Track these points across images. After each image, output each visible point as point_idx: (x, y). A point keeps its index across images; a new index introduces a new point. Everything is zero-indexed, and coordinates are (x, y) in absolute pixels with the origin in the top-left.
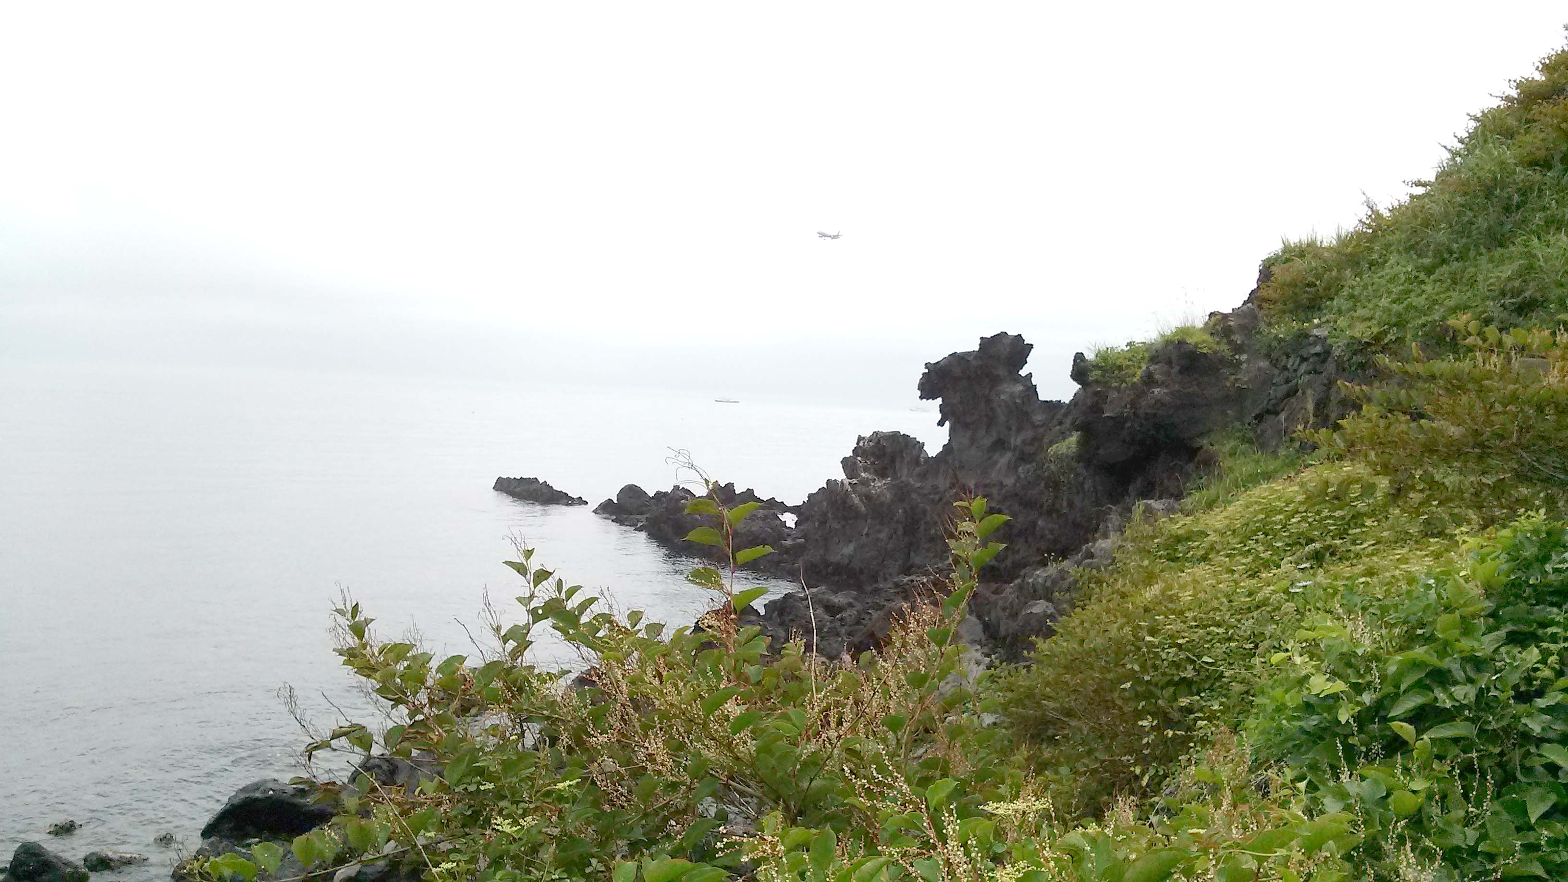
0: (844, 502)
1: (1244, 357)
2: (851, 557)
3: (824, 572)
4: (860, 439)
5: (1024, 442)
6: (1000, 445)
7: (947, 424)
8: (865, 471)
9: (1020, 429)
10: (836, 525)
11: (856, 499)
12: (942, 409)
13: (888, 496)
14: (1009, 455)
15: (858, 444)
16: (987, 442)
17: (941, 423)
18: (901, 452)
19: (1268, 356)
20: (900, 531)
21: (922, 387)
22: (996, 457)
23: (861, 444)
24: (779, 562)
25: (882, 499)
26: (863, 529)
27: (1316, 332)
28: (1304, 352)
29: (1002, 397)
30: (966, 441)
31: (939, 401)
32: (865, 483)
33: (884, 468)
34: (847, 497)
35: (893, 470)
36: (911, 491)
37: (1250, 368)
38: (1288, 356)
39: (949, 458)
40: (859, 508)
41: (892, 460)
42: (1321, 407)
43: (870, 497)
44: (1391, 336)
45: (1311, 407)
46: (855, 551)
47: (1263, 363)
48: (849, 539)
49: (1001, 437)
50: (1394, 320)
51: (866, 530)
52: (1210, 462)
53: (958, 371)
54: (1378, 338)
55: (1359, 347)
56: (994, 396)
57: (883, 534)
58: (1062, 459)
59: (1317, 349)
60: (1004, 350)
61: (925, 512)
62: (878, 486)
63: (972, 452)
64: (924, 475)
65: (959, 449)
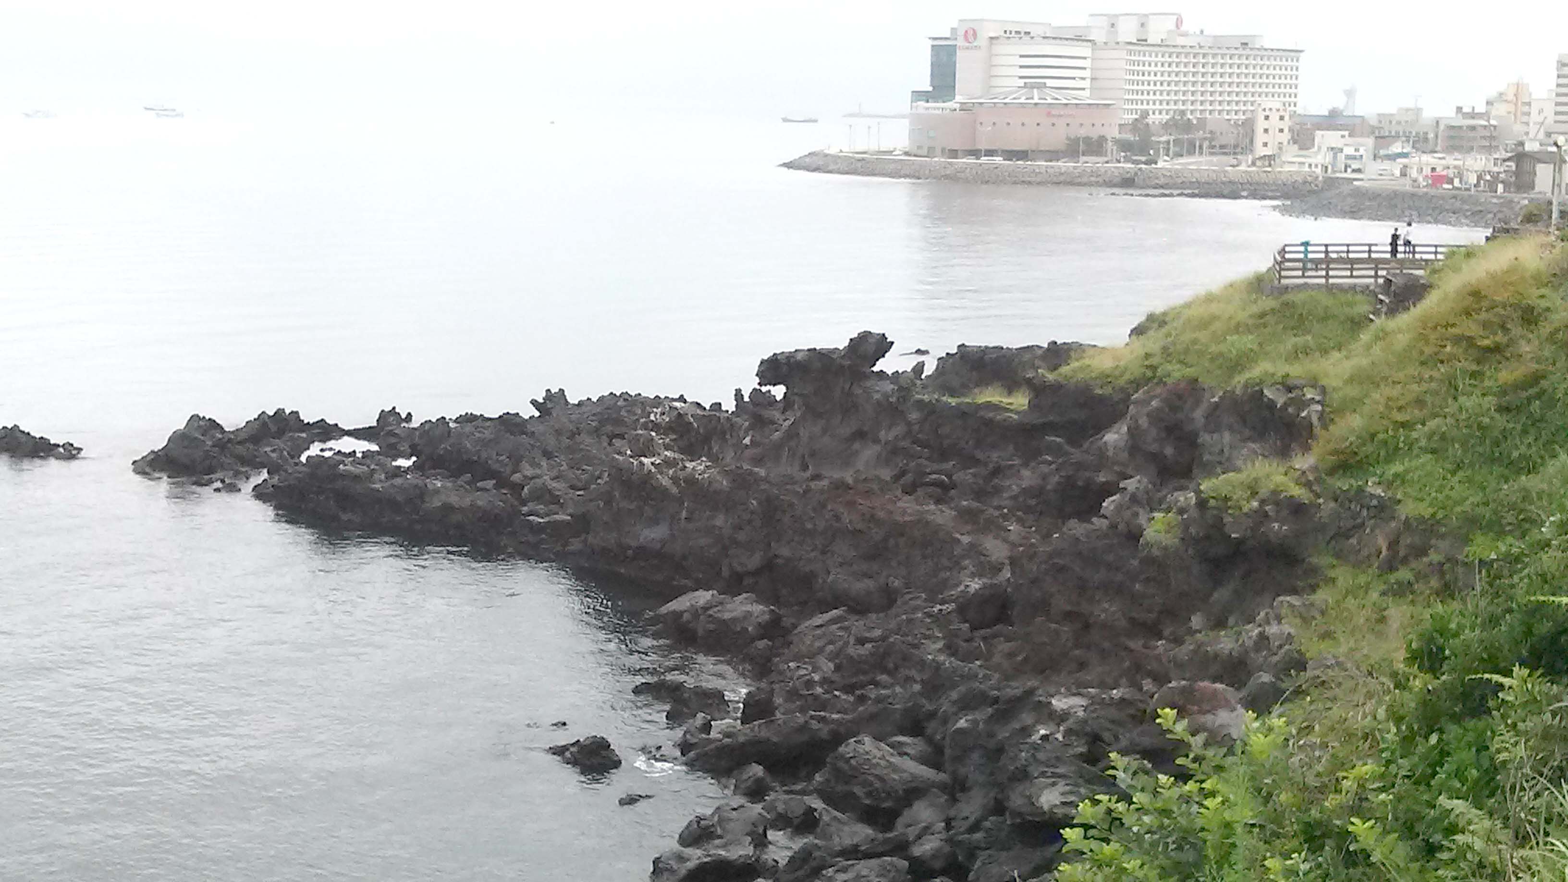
0: (645, 482)
1: (1321, 501)
2: (663, 542)
5: (899, 439)
6: (863, 436)
8: (666, 449)
9: (892, 425)
10: (624, 504)
11: (664, 480)
13: (724, 483)
14: (877, 448)
16: (846, 431)
18: (724, 433)
19: (1335, 501)
20: (758, 523)
21: (760, 373)
22: (857, 446)
25: (716, 486)
26: (678, 513)
27: (1369, 489)
28: (1365, 502)
29: (874, 394)
30: (817, 429)
32: (668, 463)
33: (691, 445)
34: (652, 478)
35: (710, 448)
36: (758, 480)
37: (1328, 507)
38: (1350, 502)
39: (793, 444)
40: (674, 490)
41: (706, 439)
42: (1393, 545)
43: (691, 481)
44: (1440, 515)
45: (1382, 543)
46: (673, 536)
47: (1332, 505)
48: (654, 521)
49: (865, 429)
50: (1441, 505)
51: (684, 514)
52: (1314, 571)
53: (817, 365)
54: (1433, 515)
55: (1421, 520)
56: (858, 391)
57: (720, 520)
58: (1166, 548)
59: (1375, 502)
60: (871, 349)
61: (792, 505)
62: (698, 467)
63: (826, 440)
64: (761, 460)
65: (811, 438)
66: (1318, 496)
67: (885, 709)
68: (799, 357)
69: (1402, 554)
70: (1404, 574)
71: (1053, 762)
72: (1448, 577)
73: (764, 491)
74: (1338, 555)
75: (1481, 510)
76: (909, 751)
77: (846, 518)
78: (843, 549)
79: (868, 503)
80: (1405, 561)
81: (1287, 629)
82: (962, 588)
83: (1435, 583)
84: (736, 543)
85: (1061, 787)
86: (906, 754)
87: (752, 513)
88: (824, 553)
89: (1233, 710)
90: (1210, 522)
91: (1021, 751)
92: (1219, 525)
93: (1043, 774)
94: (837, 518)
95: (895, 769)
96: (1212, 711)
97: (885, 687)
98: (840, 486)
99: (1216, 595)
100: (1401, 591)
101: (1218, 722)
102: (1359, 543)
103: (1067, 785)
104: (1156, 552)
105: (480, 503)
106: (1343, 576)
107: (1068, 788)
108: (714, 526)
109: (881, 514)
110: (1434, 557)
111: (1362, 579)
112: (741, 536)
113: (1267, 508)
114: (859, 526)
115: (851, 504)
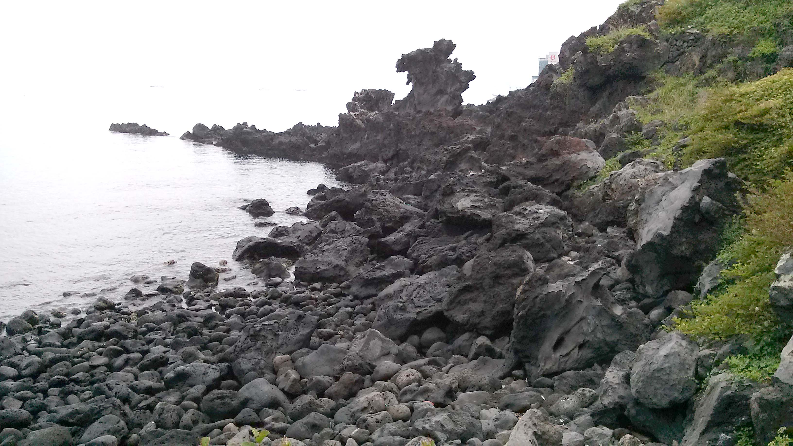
0: (352, 123)
1: (658, 41)
2: (358, 150)
3: (342, 158)
4: (356, 93)
5: (455, 90)
6: (441, 92)
7: (411, 84)
8: (361, 108)
9: (453, 84)
10: (345, 135)
11: (359, 122)
12: (408, 77)
13: (381, 119)
14: (446, 97)
15: (355, 95)
16: (433, 91)
17: (408, 83)
18: (383, 98)
19: (667, 41)
20: (392, 134)
21: (397, 66)
22: (438, 97)
23: (357, 95)
24: (312, 155)
25: (378, 120)
26: (364, 136)
27: (689, 31)
28: (686, 39)
29: (445, 69)
30: (421, 91)
31: (407, 73)
32: (361, 114)
33: (371, 106)
34: (354, 121)
35: (379, 107)
36: (395, 116)
37: (661, 45)
38: (677, 40)
39: (412, 100)
40: (363, 126)
41: (377, 102)
42: (703, 58)
43: (368, 120)
44: (736, 32)
45: (696, 59)
46: (361, 146)
47: (665, 44)
48: (355, 141)
49: (442, 88)
50: (736, 26)
51: (366, 136)
52: (651, 81)
53: (420, 58)
54: (731, 32)
55: (724, 36)
56: (438, 69)
57: (379, 137)
58: (564, 85)
59: (692, 37)
60: (444, 47)
61: (407, 125)
62: (373, 115)
63: (425, 96)
64: (398, 108)
65: (418, 95)
66: (656, 38)
67: (407, 184)
68: (412, 54)
69: (709, 61)
70: (711, 73)
71: (471, 184)
72: (740, 69)
73: (397, 120)
74: (666, 72)
75: (764, 25)
76: (411, 202)
77: (428, 128)
78: (427, 142)
79: (439, 120)
80: (711, 66)
81: (630, 110)
82: (466, 138)
83: (730, 75)
84: (385, 146)
85: (473, 197)
86: (409, 203)
87: (390, 130)
88: (419, 145)
89: (591, 152)
90: (589, 60)
91: (451, 177)
92: (594, 62)
93: (463, 190)
94: (424, 127)
95: (398, 207)
96: (577, 152)
97: (407, 173)
98: (428, 113)
99: (591, 109)
100: (708, 82)
101: (580, 157)
102: (681, 64)
103: (477, 196)
104: (559, 89)
105: (292, 140)
106: (670, 81)
107: (476, 198)
108: (377, 139)
109: (445, 125)
110: (731, 58)
111: (682, 81)
112: (386, 142)
113: (624, 45)
114: (434, 130)
115: (432, 121)
